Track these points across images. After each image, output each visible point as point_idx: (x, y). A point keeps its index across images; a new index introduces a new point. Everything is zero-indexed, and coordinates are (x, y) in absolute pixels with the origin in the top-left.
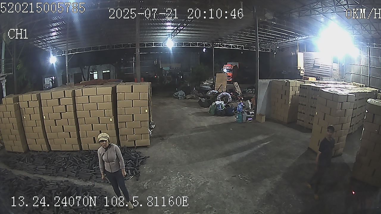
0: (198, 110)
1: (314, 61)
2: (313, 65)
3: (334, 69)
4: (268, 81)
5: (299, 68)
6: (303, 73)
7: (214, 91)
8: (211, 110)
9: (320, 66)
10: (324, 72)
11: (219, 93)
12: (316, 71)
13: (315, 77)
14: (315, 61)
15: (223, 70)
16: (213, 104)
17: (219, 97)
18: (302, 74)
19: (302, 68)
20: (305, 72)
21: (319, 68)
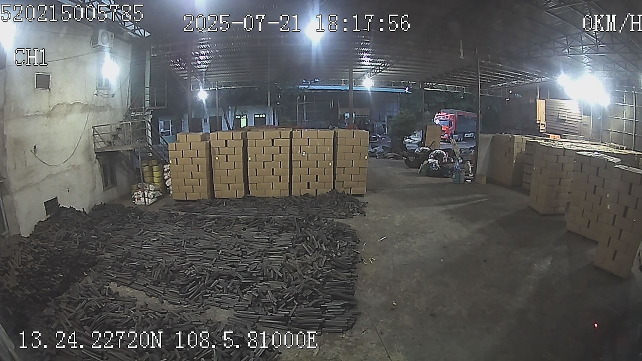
0: (406, 171)
1: (558, 112)
2: (557, 117)
3: (583, 124)
4: (490, 136)
5: (538, 122)
6: (544, 128)
7: (425, 148)
8: (423, 170)
9: (565, 120)
10: (571, 128)
11: (432, 151)
12: (560, 127)
13: (559, 135)
14: (560, 112)
15: (435, 121)
16: (426, 162)
17: (432, 156)
18: (542, 130)
19: (543, 122)
20: (546, 128)
21: (564, 122)
